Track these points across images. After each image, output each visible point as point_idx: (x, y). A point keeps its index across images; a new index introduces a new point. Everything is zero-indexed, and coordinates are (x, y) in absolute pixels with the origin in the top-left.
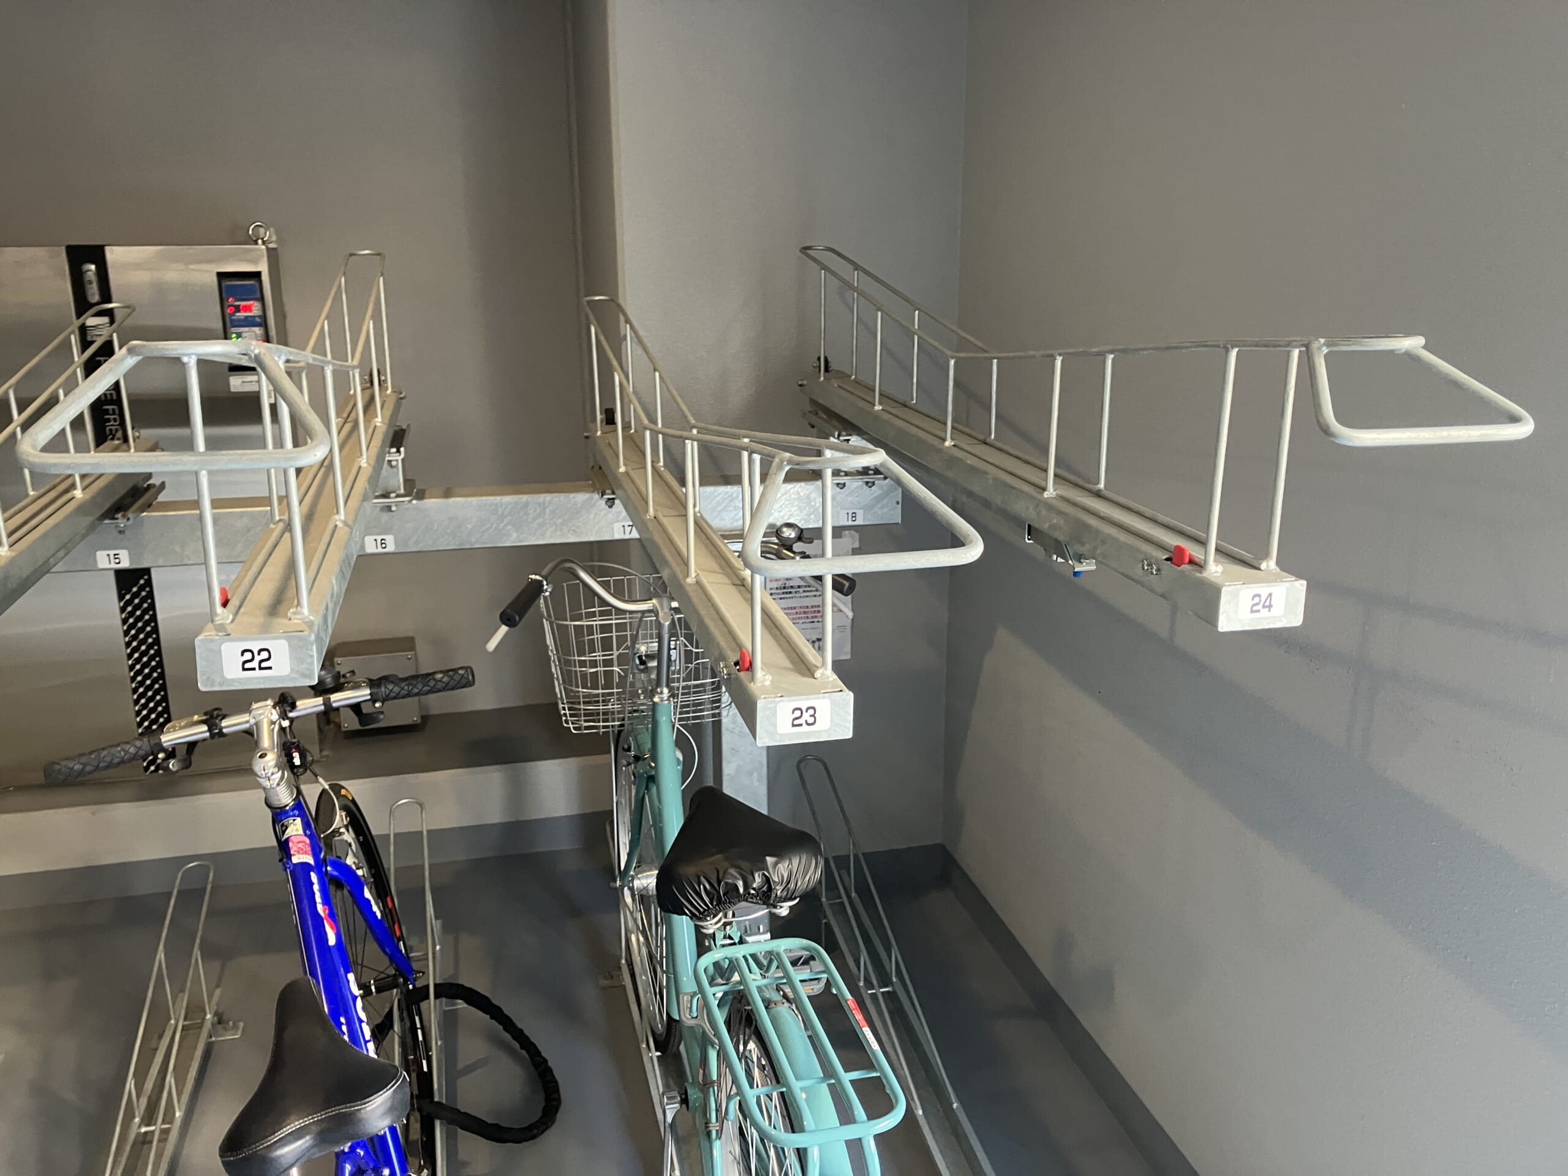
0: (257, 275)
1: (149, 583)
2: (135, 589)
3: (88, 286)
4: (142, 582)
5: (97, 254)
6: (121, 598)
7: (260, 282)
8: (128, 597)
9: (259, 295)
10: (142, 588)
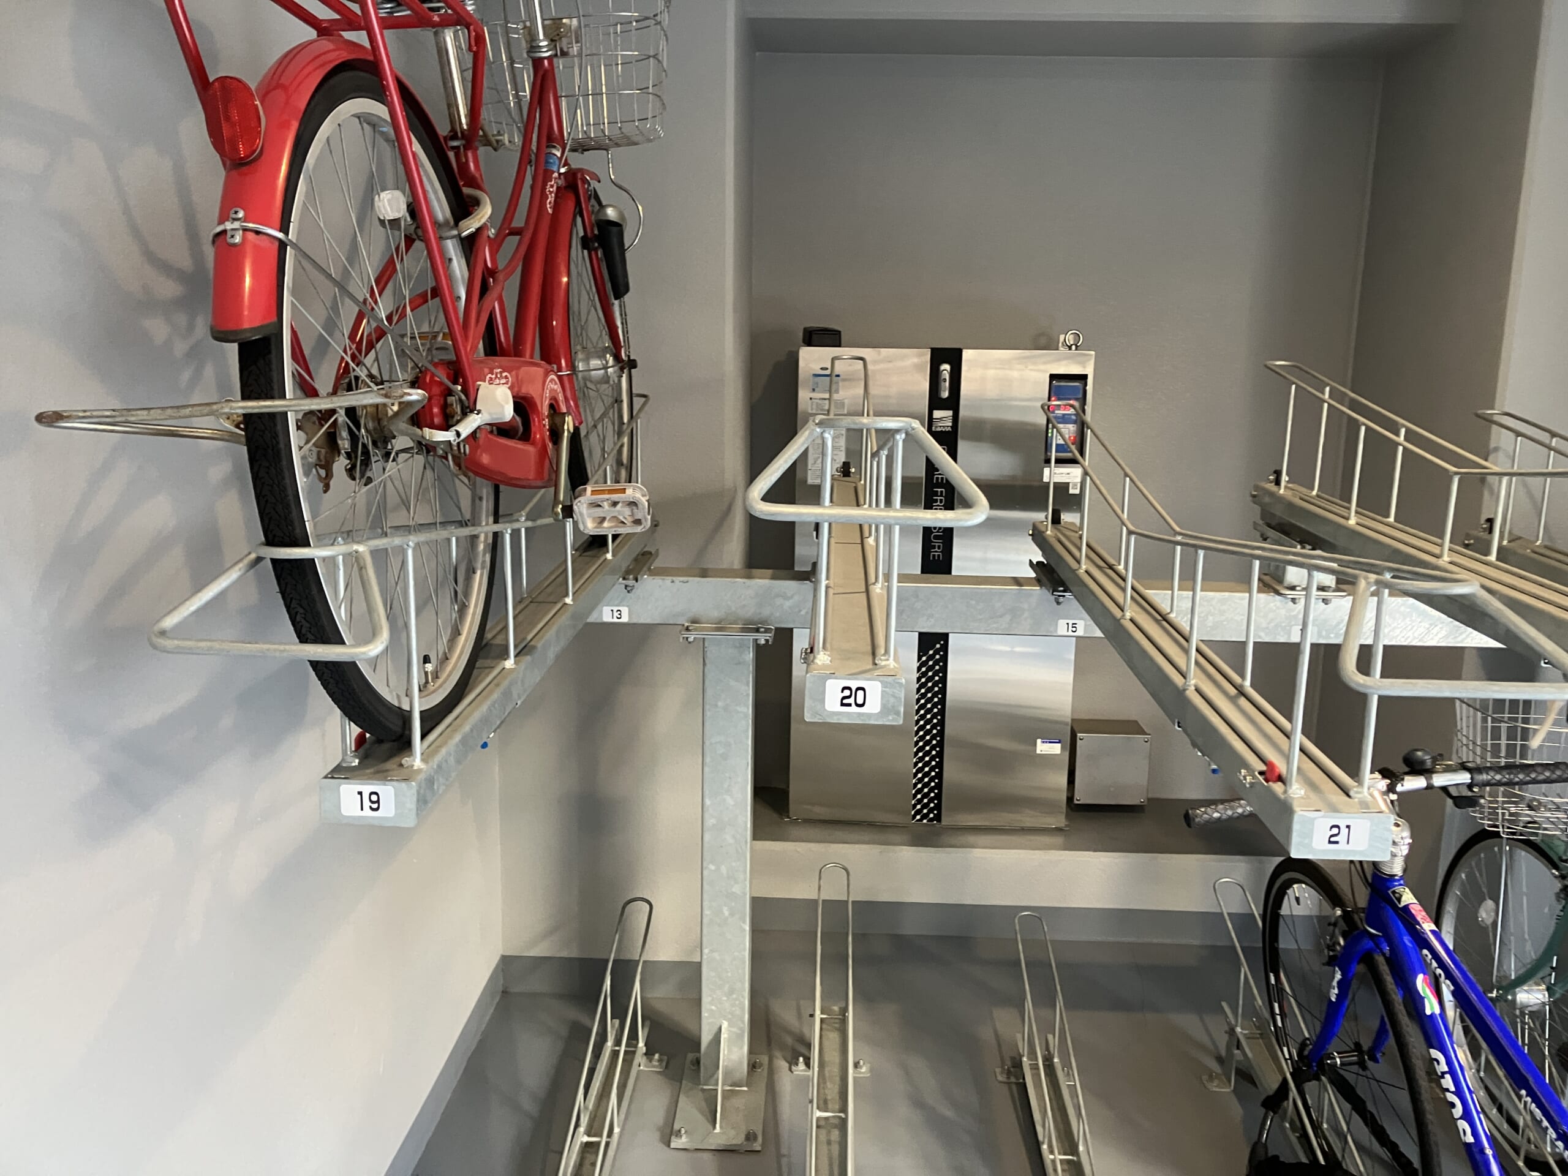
0: (1083, 378)
1: (945, 648)
2: (931, 652)
3: (943, 383)
4: (938, 646)
5: (953, 357)
6: (919, 659)
7: (1086, 385)
8: (924, 658)
9: (1080, 396)
10: (937, 652)
